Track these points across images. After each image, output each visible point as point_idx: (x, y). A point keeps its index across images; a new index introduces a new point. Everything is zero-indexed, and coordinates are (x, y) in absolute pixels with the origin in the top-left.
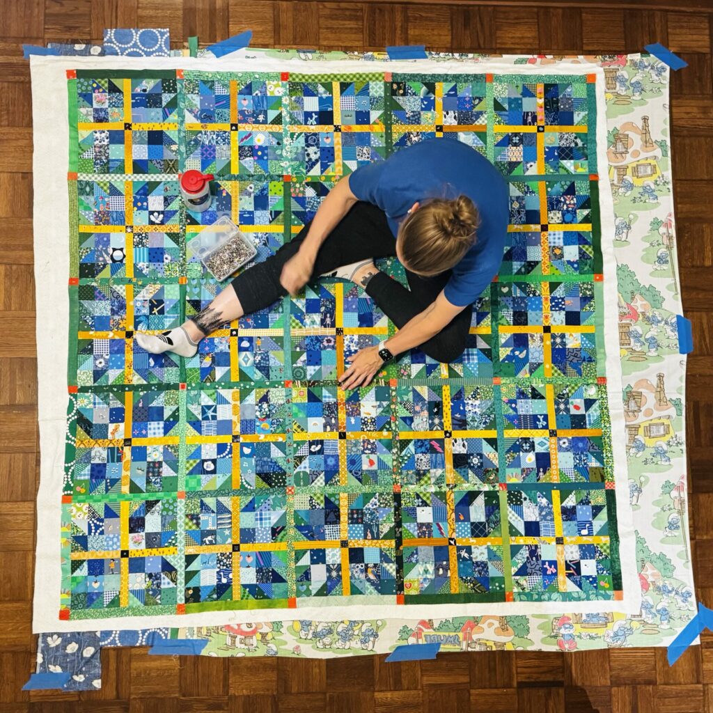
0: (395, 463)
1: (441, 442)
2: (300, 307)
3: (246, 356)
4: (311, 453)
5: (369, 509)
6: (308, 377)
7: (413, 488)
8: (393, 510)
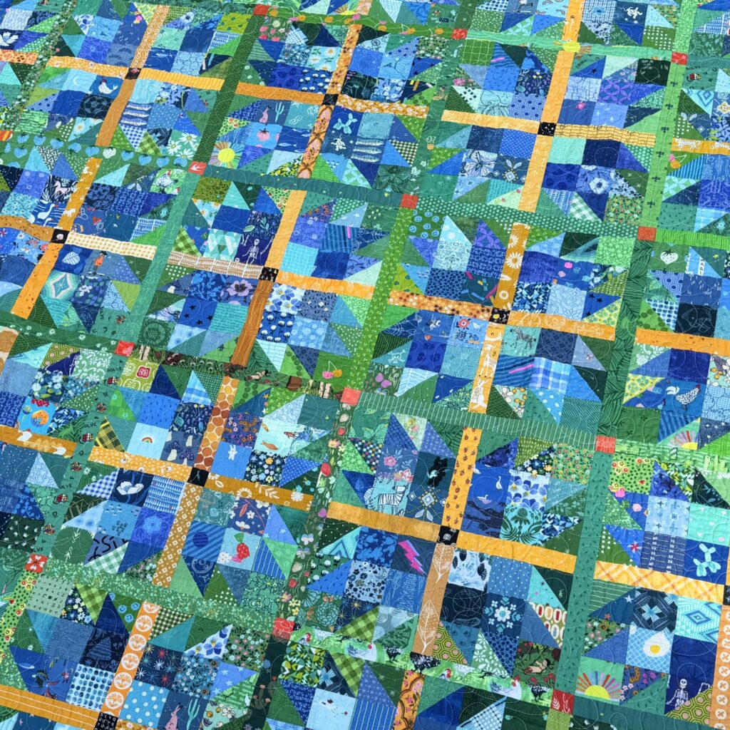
0: (298, 567)
1: (426, 549)
2: (205, 215)
3: (64, 281)
4: (116, 496)
5: (197, 658)
6: (171, 345)
7: (323, 639)
8: (254, 678)
